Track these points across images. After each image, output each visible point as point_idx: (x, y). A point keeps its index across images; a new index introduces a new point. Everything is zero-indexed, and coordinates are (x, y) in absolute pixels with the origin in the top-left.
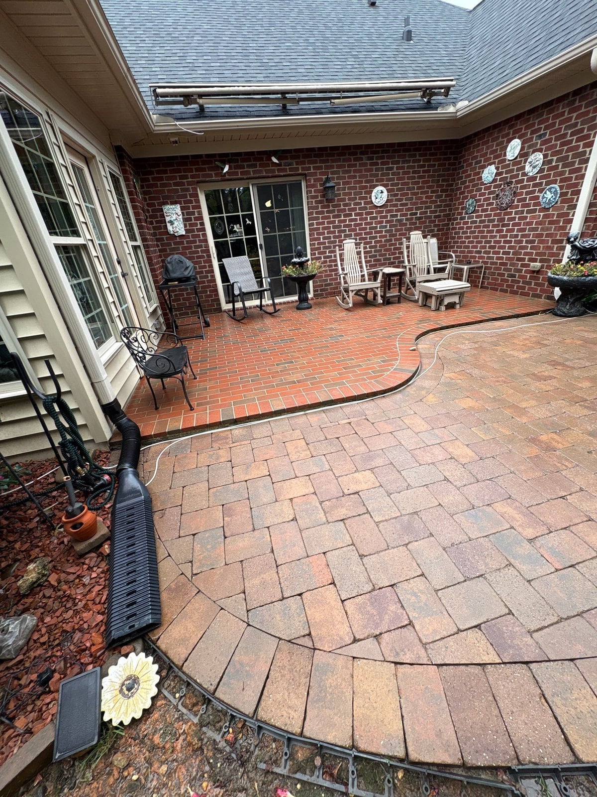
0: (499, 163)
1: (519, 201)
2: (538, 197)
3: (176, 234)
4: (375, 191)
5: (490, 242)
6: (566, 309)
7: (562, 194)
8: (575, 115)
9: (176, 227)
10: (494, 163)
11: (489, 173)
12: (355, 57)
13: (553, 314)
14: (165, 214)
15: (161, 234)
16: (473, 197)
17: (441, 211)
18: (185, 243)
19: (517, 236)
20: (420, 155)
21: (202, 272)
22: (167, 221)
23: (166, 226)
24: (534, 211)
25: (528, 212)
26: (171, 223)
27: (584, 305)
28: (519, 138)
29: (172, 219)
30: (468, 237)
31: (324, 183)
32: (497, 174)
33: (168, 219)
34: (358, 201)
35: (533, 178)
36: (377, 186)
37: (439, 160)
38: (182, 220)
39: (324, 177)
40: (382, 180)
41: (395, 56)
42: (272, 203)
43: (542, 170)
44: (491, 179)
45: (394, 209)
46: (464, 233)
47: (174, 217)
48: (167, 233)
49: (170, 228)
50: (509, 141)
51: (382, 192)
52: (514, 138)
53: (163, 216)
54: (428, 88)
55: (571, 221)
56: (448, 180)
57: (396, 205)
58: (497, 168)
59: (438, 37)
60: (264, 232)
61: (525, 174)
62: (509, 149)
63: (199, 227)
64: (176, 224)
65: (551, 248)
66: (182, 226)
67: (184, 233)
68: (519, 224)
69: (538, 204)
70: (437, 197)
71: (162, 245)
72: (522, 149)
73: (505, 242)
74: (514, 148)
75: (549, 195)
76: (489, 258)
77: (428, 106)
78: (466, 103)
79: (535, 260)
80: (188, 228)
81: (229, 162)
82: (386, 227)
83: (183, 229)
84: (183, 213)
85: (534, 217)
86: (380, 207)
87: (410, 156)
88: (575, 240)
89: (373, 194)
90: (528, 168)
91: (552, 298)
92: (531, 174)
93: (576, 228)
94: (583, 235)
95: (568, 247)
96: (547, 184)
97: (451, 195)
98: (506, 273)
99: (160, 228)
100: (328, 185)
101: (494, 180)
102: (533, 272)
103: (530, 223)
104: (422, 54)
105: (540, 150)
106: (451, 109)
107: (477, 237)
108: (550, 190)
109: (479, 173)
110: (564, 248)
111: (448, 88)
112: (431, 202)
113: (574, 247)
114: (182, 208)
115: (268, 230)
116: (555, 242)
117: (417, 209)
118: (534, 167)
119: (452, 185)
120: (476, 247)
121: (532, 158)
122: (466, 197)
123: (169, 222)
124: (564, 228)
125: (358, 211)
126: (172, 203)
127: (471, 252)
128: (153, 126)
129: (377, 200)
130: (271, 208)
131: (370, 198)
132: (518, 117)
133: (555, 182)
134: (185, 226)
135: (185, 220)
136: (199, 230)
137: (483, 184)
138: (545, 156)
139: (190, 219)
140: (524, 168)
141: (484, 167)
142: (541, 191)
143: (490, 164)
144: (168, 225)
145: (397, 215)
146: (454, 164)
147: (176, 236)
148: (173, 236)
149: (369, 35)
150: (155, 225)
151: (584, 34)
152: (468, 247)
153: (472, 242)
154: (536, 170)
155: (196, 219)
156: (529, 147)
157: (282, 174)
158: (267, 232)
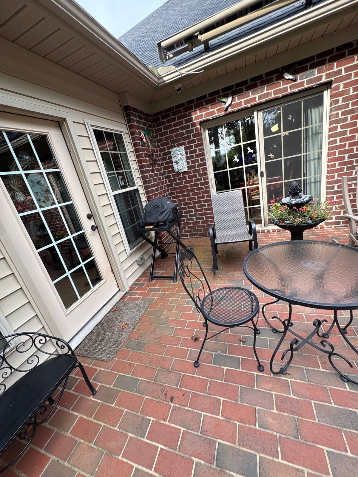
3: (180, 171)
9: (180, 166)
14: (172, 156)
15: (168, 172)
18: (187, 177)
21: (200, 202)
22: (173, 161)
23: (173, 165)
26: (177, 162)
29: (177, 159)
33: (174, 160)
38: (185, 159)
42: (279, 126)
47: (179, 157)
48: (173, 171)
49: (176, 167)
53: (170, 158)
60: (267, 158)
63: (200, 162)
64: (180, 162)
66: (185, 164)
67: (187, 170)
71: (170, 181)
80: (190, 164)
81: (233, 94)
83: (186, 167)
84: (187, 153)
99: (168, 167)
114: (186, 149)
115: (272, 156)
123: (175, 162)
126: (178, 146)
128: (156, 80)
130: (279, 131)
134: (188, 163)
135: (187, 158)
136: (199, 165)
139: (192, 157)
144: (174, 164)
147: (180, 173)
148: (178, 173)
150: (165, 165)
155: (198, 156)
157: (296, 90)
158: (270, 158)
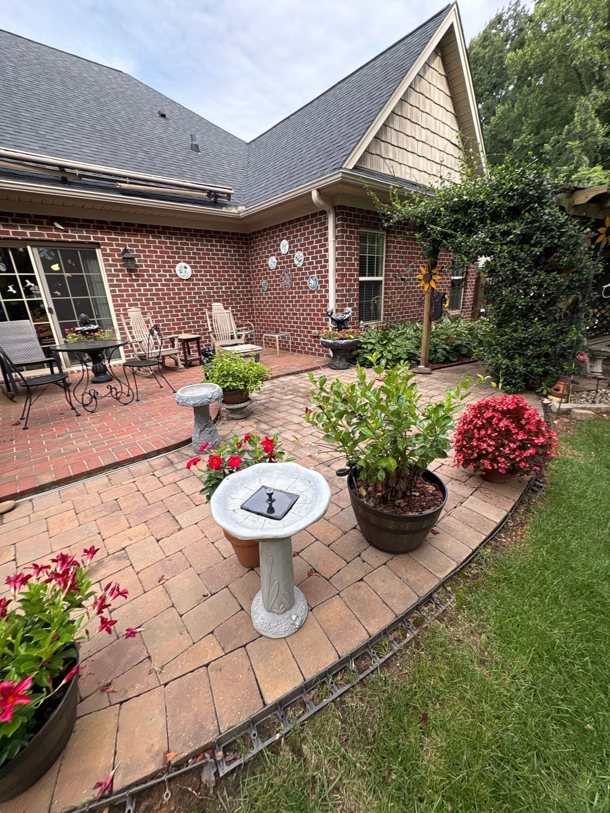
0: (278, 255)
1: (296, 284)
2: (306, 283)
4: (178, 266)
5: (283, 314)
6: (337, 363)
7: (320, 282)
8: (315, 230)
10: (274, 255)
11: (272, 262)
12: (146, 152)
13: (332, 368)
16: (266, 278)
17: (243, 288)
19: (299, 310)
20: (216, 242)
24: (306, 292)
25: (303, 293)
27: (348, 360)
28: (287, 239)
30: (268, 310)
31: (123, 254)
32: (278, 263)
34: (162, 273)
35: (300, 269)
36: (180, 262)
37: (234, 247)
39: (121, 249)
40: (185, 258)
41: (184, 161)
42: (60, 266)
43: (304, 264)
44: (275, 267)
45: (201, 283)
46: (265, 306)
50: (281, 240)
51: (186, 268)
52: (283, 239)
54: (211, 191)
55: (327, 301)
56: (244, 264)
57: (202, 280)
58: (277, 259)
59: (223, 156)
60: (53, 295)
61: (295, 266)
62: (281, 246)
65: (321, 320)
68: (298, 301)
69: (307, 287)
70: (237, 276)
72: (290, 247)
73: (294, 314)
74: (284, 247)
75: (312, 282)
76: (285, 326)
77: (215, 204)
78: (244, 208)
79: (314, 328)
82: (195, 297)
85: (306, 297)
86: (186, 280)
87: (207, 241)
88: (332, 313)
89: (177, 269)
90: (296, 262)
91: (329, 356)
92: (298, 266)
93: (332, 306)
94: (337, 311)
95: (330, 320)
96: (310, 273)
97: (249, 276)
98: (299, 338)
100: (126, 255)
101: (277, 268)
102: (315, 337)
103: (305, 301)
104: (209, 164)
105: (300, 250)
106: (234, 210)
107: (273, 310)
108: (312, 277)
109: (265, 261)
110: (327, 320)
111: (229, 195)
112: (234, 280)
113: (332, 318)
115: (58, 293)
116: (323, 315)
117: (221, 284)
118: (300, 261)
119: (248, 268)
120: (275, 318)
121: (297, 254)
122: (260, 278)
124: (326, 306)
125: (163, 282)
127: (272, 321)
129: (182, 274)
130: (61, 271)
131: (175, 271)
132: (283, 224)
133: (313, 273)
137: (269, 269)
138: (305, 254)
140: (293, 261)
141: (268, 257)
142: (307, 278)
143: (272, 255)
145: (204, 289)
146: (247, 252)
149: (161, 139)
151: (306, 180)
152: (269, 317)
153: (271, 314)
154: (301, 264)
156: (294, 247)
157: (70, 240)
158: (57, 296)
